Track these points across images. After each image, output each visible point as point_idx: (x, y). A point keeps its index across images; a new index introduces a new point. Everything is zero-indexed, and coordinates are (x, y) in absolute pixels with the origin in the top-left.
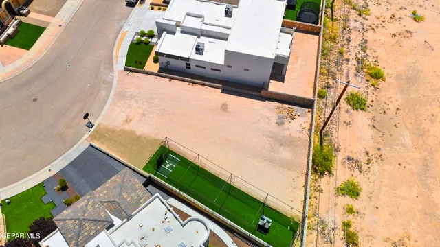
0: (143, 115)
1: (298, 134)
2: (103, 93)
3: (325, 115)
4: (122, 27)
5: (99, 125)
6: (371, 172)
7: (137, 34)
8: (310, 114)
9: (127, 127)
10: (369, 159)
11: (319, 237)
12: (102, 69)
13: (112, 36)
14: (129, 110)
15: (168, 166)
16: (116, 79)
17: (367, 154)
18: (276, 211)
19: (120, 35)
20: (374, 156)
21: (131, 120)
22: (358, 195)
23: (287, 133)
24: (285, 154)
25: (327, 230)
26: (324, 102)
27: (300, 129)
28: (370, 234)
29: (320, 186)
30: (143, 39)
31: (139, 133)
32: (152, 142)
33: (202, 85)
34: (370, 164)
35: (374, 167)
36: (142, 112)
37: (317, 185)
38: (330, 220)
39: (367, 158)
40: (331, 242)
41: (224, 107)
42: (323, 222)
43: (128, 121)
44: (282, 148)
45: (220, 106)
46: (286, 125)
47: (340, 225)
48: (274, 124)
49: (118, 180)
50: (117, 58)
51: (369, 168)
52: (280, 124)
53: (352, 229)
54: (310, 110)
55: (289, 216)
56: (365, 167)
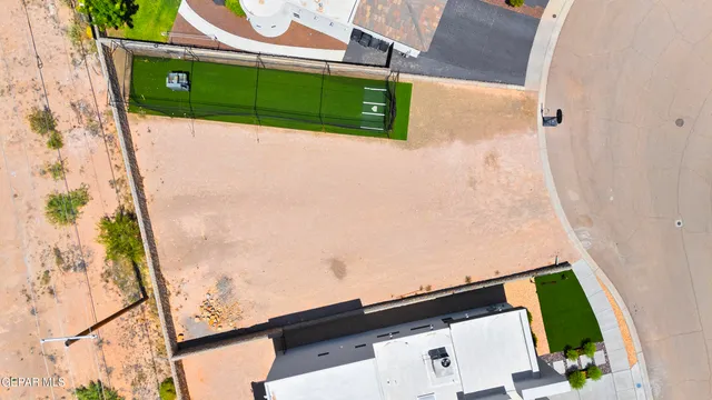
0: (472, 183)
1: (184, 275)
2: (574, 196)
3: (151, 343)
4: (650, 371)
5: (535, 129)
6: (38, 257)
7: (606, 369)
8: (178, 329)
9: (484, 146)
10: (47, 282)
11: (92, 105)
12: (611, 245)
13: (653, 337)
14: (503, 180)
15: (375, 109)
16: (572, 237)
17: (52, 292)
18: (172, 116)
19: (638, 348)
20: (39, 293)
21: (487, 162)
22: (51, 204)
23: (204, 268)
24: (193, 225)
25: (85, 122)
26: (161, 371)
27: (184, 288)
28: (17, 146)
29: (117, 192)
30: (584, 360)
31: (458, 145)
32: (427, 138)
33: (403, 299)
34: (42, 274)
35: (34, 271)
36: (478, 187)
37: (123, 191)
38: (83, 139)
39: (51, 284)
40: (73, 105)
41: (339, 269)
42: (94, 131)
43: (491, 159)
44: (203, 235)
45: (348, 268)
46: (212, 283)
47: (66, 137)
48: (235, 276)
49: (425, 23)
50: (604, 286)
51: (43, 265)
52: (225, 281)
53: (46, 139)
54: (179, 340)
55: (149, 116)
56: (51, 262)
